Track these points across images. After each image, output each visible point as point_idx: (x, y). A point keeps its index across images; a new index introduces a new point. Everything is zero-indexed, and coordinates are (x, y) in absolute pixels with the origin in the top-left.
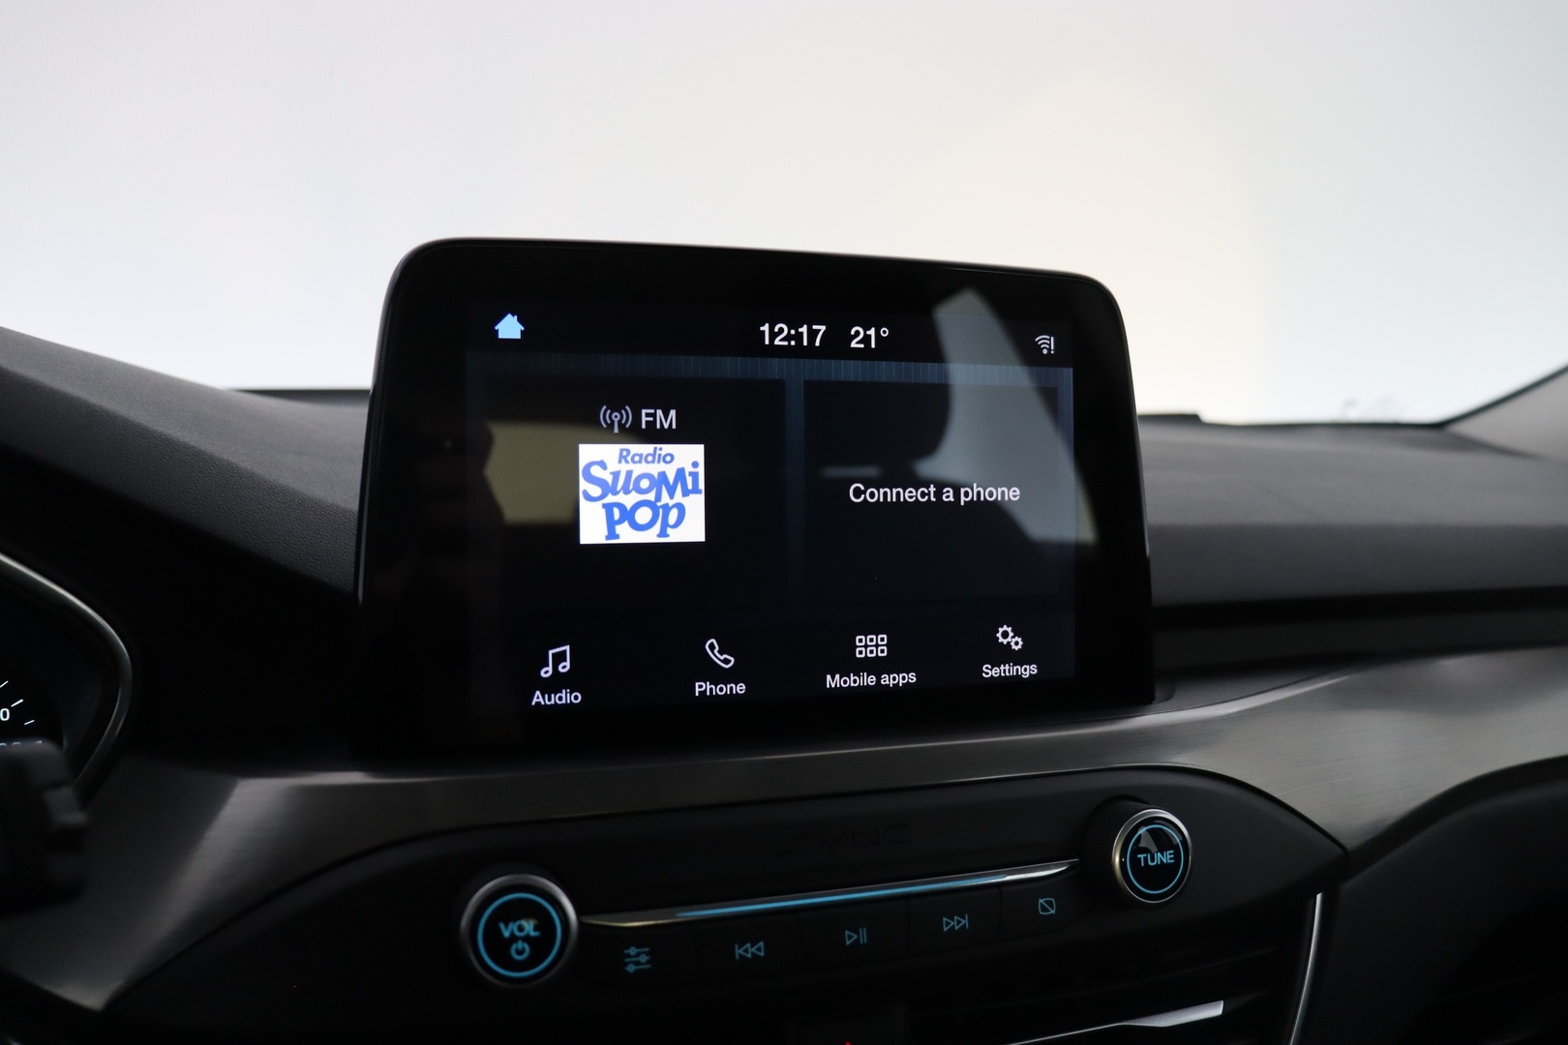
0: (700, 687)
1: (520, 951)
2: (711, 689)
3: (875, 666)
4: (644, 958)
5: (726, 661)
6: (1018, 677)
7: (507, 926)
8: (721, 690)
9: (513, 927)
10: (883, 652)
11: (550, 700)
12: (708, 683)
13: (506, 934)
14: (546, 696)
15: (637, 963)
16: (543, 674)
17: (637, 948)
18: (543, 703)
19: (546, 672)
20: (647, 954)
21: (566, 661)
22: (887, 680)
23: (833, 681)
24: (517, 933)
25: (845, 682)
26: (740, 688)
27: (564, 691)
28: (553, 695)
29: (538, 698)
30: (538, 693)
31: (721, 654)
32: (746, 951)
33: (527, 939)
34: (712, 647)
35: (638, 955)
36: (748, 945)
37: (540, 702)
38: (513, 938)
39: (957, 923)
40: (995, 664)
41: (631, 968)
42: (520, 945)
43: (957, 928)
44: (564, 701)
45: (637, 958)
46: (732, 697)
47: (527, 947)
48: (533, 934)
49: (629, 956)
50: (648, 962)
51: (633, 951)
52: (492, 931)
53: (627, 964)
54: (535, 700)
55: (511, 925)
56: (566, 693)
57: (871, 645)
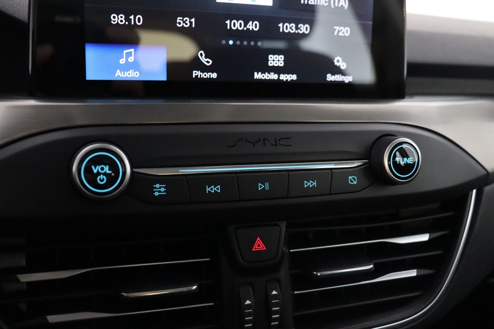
0: (196, 73)
1: (102, 179)
2: (201, 75)
3: (277, 70)
4: (163, 190)
5: (208, 62)
6: (343, 82)
7: (95, 168)
8: (205, 75)
9: (99, 168)
10: (281, 64)
11: (124, 74)
12: (199, 72)
13: (95, 171)
14: (122, 72)
15: (160, 192)
16: (121, 62)
17: (160, 185)
18: (121, 76)
19: (122, 61)
20: (164, 187)
21: (132, 56)
22: (283, 77)
23: (258, 76)
24: (100, 171)
25: (263, 76)
26: (214, 75)
27: (131, 70)
28: (125, 72)
29: (118, 73)
30: (118, 71)
31: (206, 58)
32: (212, 189)
33: (105, 174)
34: (201, 55)
35: (160, 188)
36: (213, 187)
37: (119, 75)
38: (99, 174)
39: (310, 184)
40: (333, 74)
41: (156, 194)
42: (102, 177)
43: (311, 186)
44: (130, 76)
45: (159, 190)
46: (210, 80)
47: (105, 177)
48: (108, 172)
49: (156, 188)
50: (164, 191)
51: (158, 186)
52: (88, 170)
53: (155, 192)
54: (117, 74)
55: (97, 167)
56: (132, 72)
57: (277, 61)
